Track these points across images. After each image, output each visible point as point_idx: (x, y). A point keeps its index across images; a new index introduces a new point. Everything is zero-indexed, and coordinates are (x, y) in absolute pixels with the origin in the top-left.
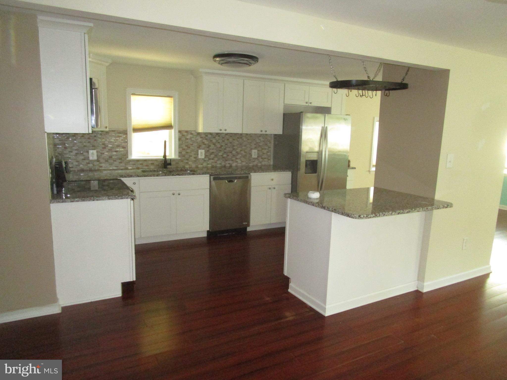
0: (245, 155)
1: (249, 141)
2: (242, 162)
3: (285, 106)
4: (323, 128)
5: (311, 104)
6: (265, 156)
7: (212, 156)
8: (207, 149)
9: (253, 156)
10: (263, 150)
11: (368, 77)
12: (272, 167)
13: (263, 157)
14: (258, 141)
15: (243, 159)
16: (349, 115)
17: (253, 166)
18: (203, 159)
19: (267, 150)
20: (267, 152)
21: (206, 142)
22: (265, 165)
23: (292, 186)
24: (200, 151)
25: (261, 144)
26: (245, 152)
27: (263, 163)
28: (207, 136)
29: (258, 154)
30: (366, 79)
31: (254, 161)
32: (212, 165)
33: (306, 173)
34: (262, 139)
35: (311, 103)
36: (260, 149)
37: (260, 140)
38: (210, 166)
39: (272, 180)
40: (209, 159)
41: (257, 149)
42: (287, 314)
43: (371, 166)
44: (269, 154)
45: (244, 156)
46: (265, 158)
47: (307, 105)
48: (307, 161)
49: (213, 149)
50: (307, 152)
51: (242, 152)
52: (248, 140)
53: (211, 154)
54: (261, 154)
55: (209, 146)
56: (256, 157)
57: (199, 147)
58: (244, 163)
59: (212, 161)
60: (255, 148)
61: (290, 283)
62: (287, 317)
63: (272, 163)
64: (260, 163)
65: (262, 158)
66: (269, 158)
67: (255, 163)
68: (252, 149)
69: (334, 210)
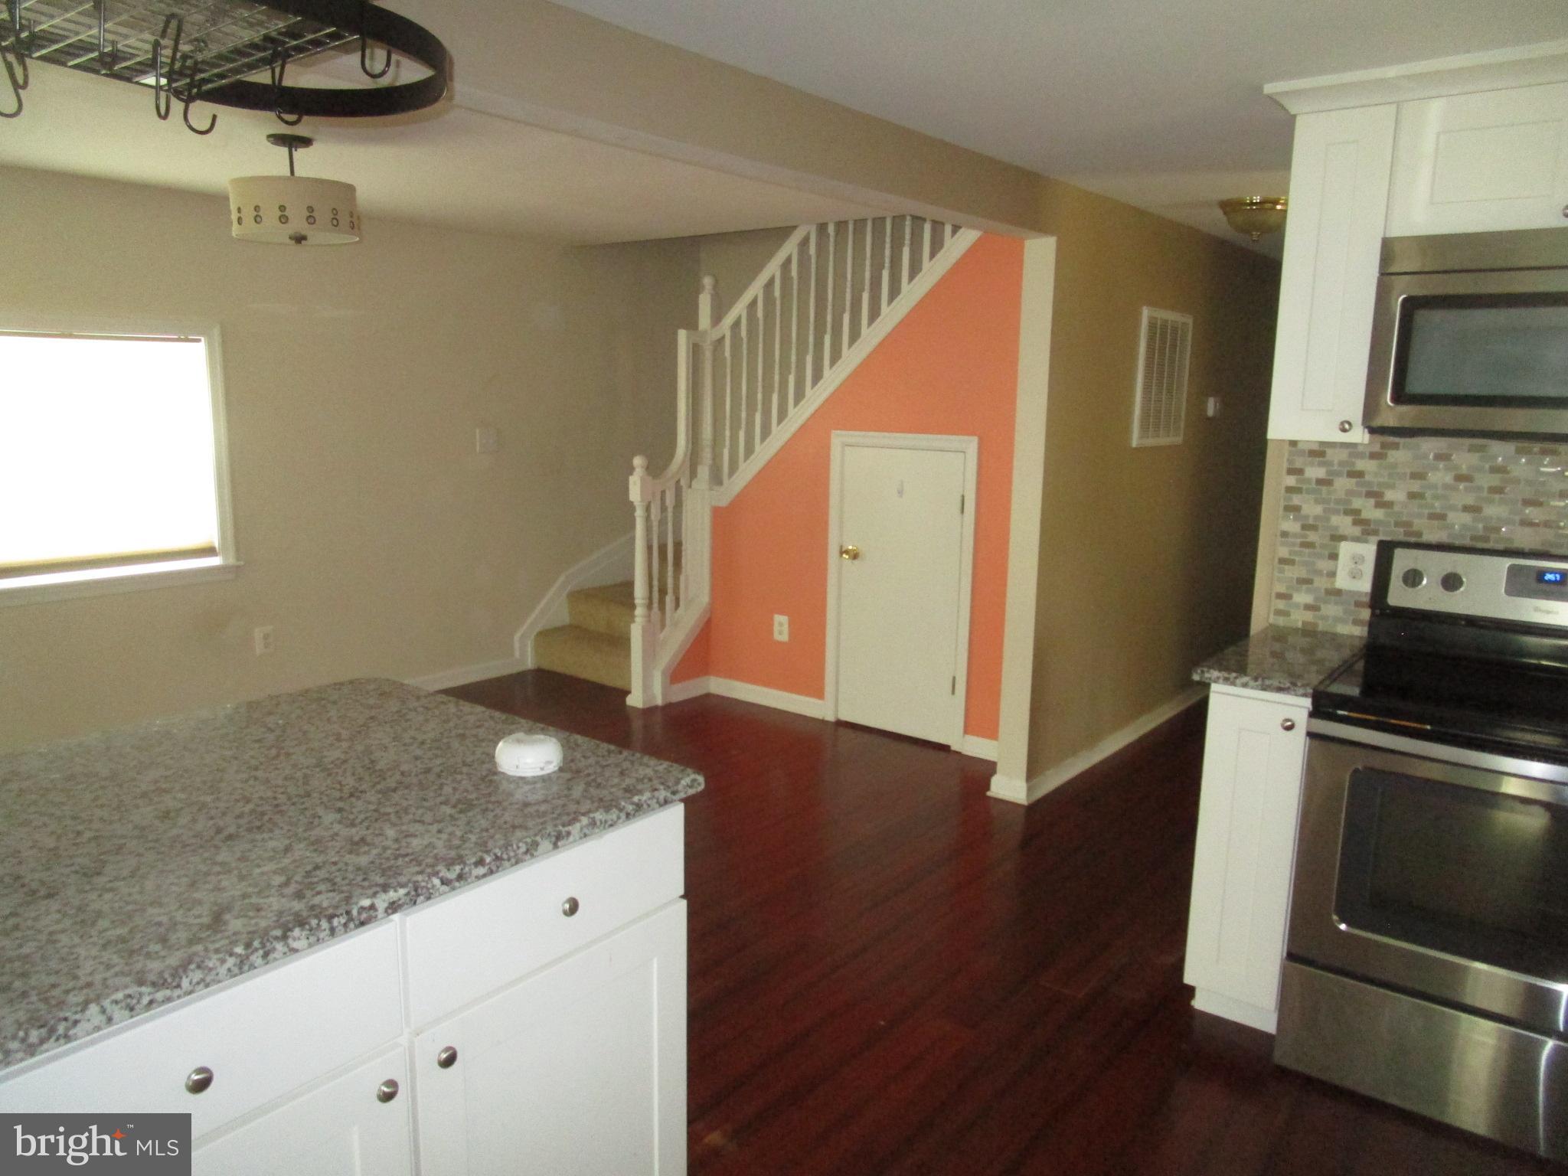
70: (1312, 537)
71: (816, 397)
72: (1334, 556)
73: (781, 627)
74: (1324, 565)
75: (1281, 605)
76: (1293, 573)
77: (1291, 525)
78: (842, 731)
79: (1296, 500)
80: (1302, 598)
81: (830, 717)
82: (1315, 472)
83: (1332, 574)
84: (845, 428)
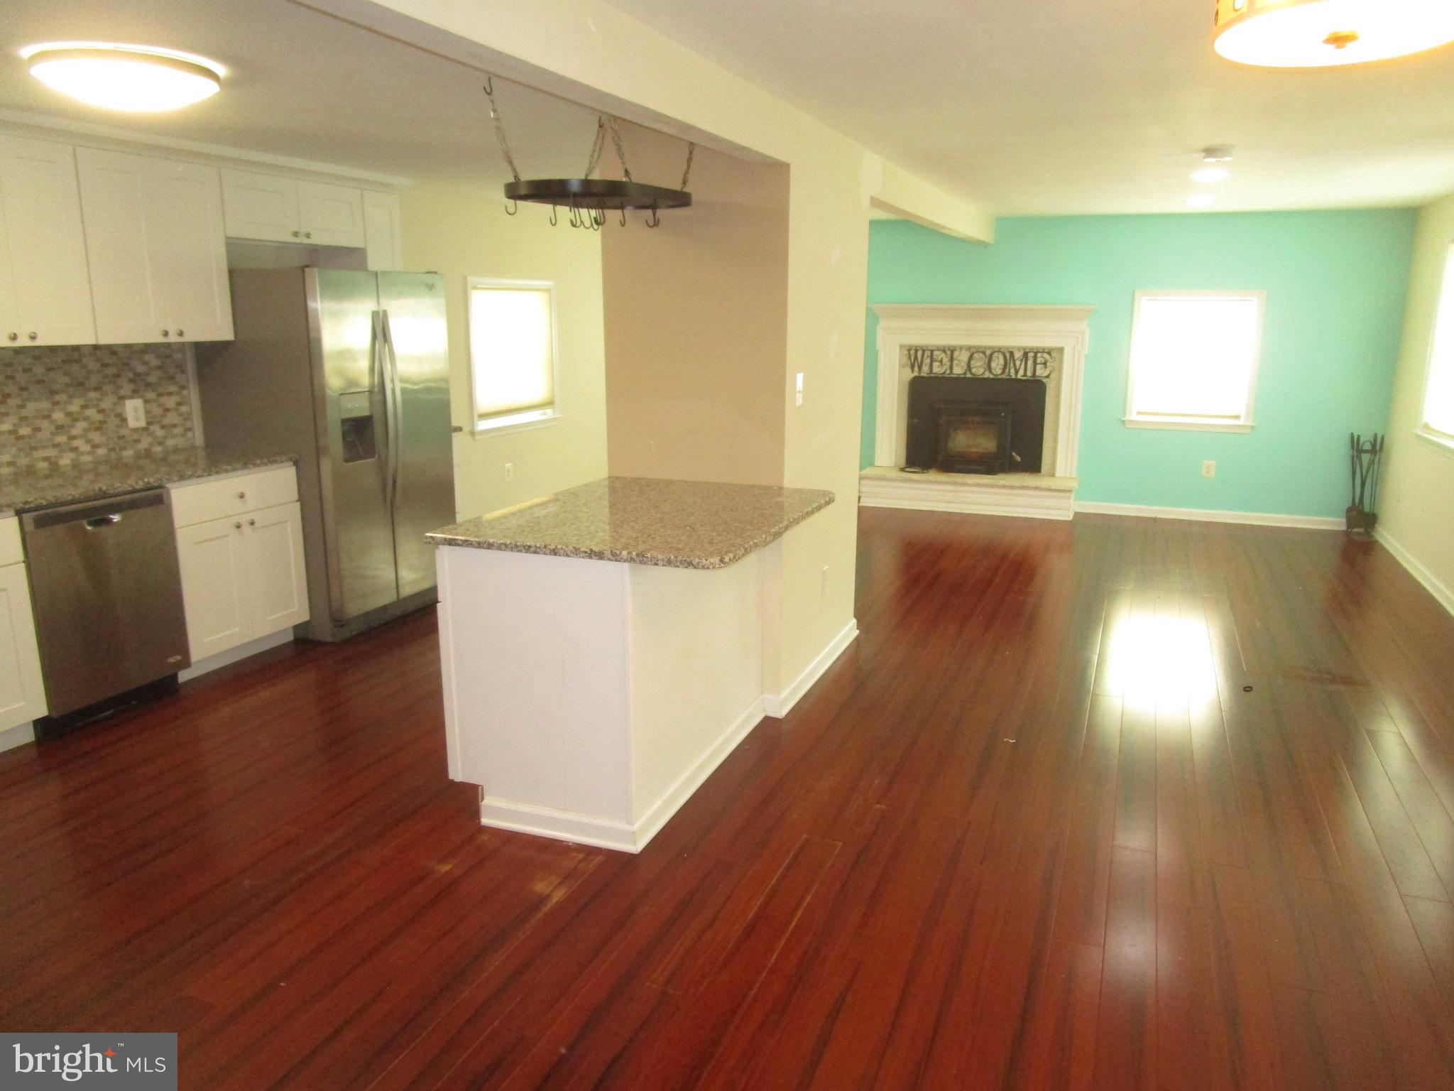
0: (101, 422)
1: (110, 371)
2: (95, 446)
3: (234, 246)
4: (375, 315)
5: (307, 239)
6: (171, 418)
9: (132, 423)
10: (164, 400)
11: (627, 173)
12: (201, 454)
13: (166, 421)
14: (140, 368)
15: (96, 437)
16: (436, 273)
17: (138, 456)
19: (175, 399)
20: (179, 404)
22: (176, 450)
23: (302, 505)
25: (151, 379)
26: (101, 411)
27: (171, 443)
29: (147, 412)
30: (619, 176)
31: (138, 441)
33: (346, 461)
34: (154, 362)
35: (308, 236)
36: (151, 395)
37: (145, 363)
39: (242, 496)
41: (140, 397)
42: (540, 887)
43: (476, 417)
44: (184, 409)
45: (99, 427)
46: (175, 426)
47: (297, 240)
48: (344, 421)
50: (342, 394)
51: (91, 412)
52: (105, 365)
54: (157, 411)
56: (142, 423)
58: (102, 452)
60: (135, 393)
61: (483, 799)
62: (544, 899)
63: (198, 437)
64: (161, 444)
65: (163, 427)
66: (188, 424)
67: (143, 445)
68: (122, 398)
69: (638, 555)
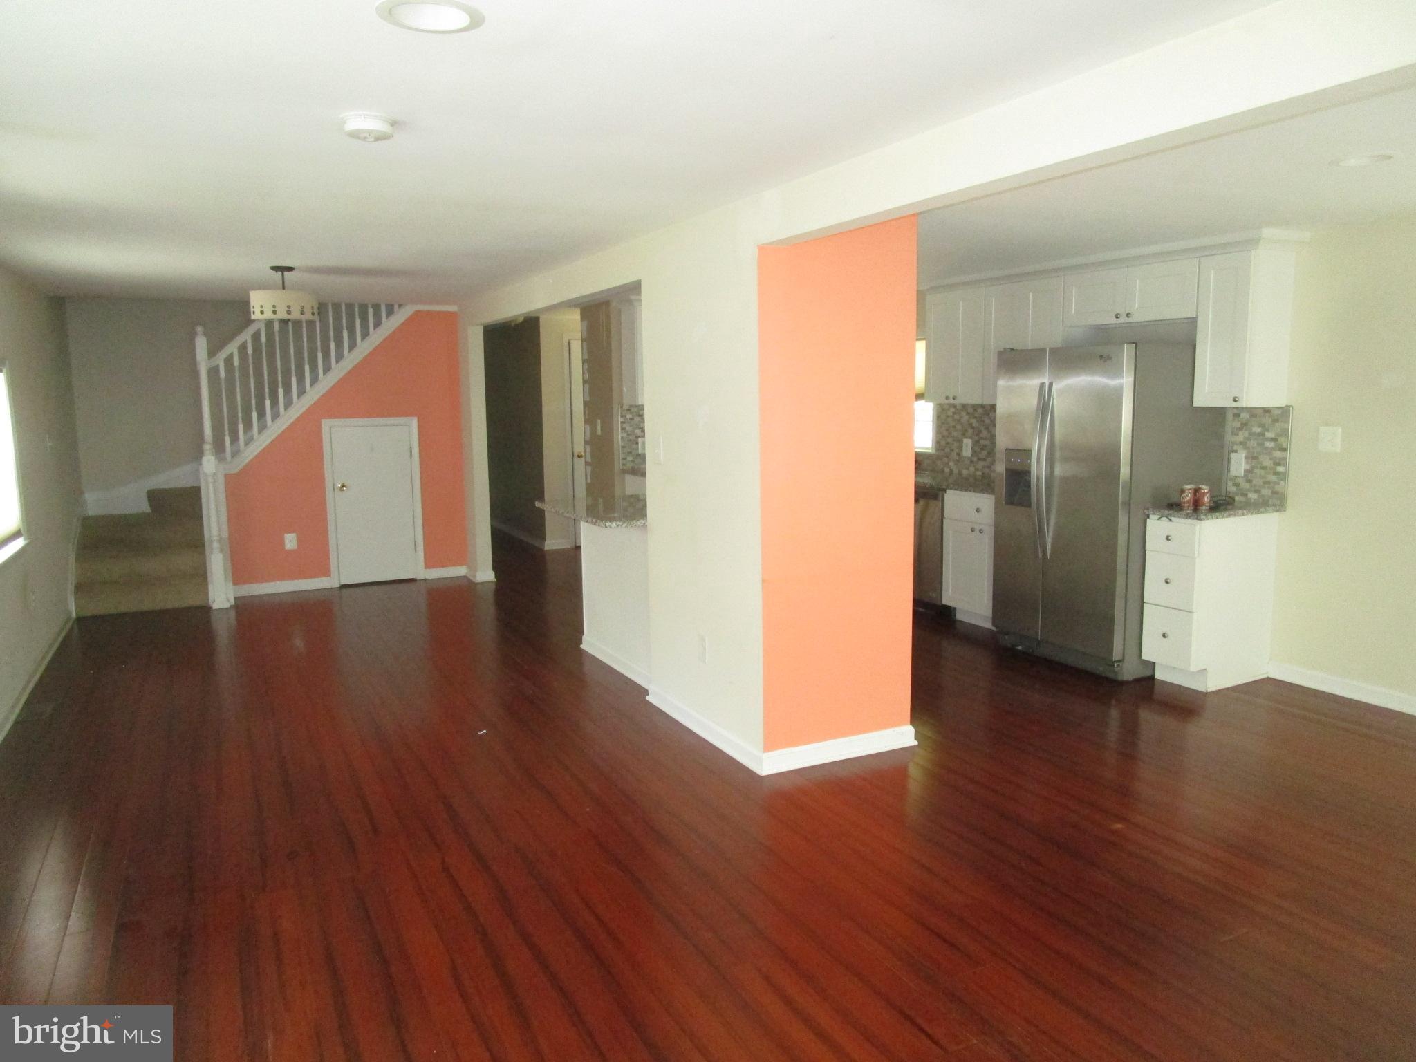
4: (1042, 386)
5: (1128, 319)
7: (984, 453)
8: (976, 438)
9: (964, 453)
18: (969, 458)
21: (975, 424)
24: (965, 441)
28: (975, 410)
32: (983, 474)
33: (1007, 504)
35: (1130, 314)
38: (979, 473)
39: (978, 510)
40: (979, 459)
47: (1118, 321)
48: (1008, 471)
49: (985, 439)
50: (1007, 449)
53: (982, 449)
54: (977, 449)
55: (980, 432)
56: (969, 455)
57: (964, 434)
59: (982, 463)
70: (631, 438)
71: (314, 394)
72: (637, 443)
73: (290, 541)
74: (634, 446)
75: (624, 462)
76: (626, 450)
77: (625, 435)
78: (344, 590)
79: (624, 426)
80: (630, 458)
81: (337, 585)
82: (629, 416)
83: (637, 449)
84: (330, 417)
